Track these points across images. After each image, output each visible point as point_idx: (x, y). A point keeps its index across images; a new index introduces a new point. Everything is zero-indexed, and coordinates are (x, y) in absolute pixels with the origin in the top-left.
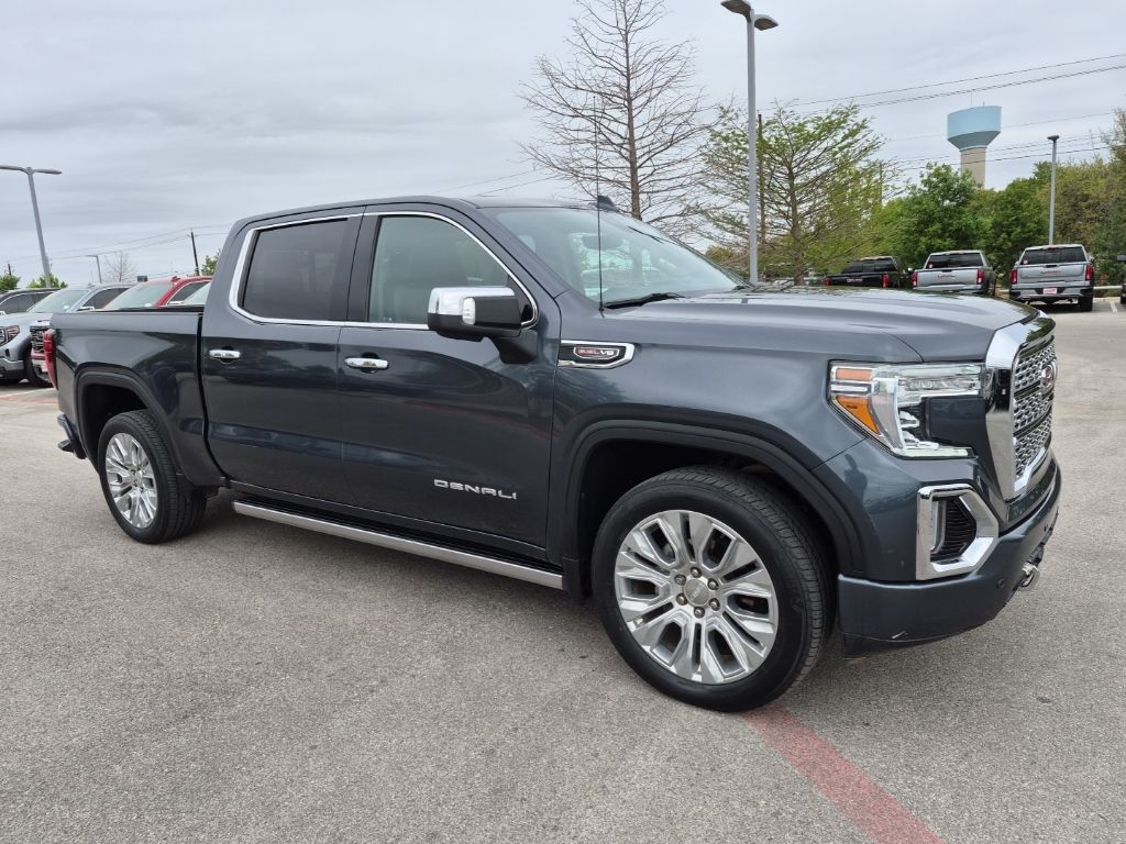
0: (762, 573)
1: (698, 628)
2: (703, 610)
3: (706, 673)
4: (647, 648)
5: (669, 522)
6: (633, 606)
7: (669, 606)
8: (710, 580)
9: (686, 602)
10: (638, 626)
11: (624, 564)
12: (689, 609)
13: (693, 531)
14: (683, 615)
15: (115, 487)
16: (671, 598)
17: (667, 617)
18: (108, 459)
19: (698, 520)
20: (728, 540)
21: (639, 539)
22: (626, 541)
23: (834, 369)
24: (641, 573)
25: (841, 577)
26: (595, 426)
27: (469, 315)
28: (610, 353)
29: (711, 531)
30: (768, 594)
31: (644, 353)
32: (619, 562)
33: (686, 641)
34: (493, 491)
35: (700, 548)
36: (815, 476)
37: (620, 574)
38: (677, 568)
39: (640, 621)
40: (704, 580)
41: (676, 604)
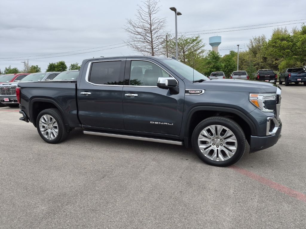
0: (234, 137)
1: (218, 150)
2: (218, 146)
3: (220, 159)
4: (205, 155)
5: (212, 128)
6: (202, 147)
7: (211, 146)
8: (220, 140)
9: (214, 145)
10: (203, 151)
11: (201, 137)
12: (215, 146)
13: (218, 129)
14: (214, 147)
15: (42, 129)
16: (211, 144)
17: (210, 148)
18: (40, 122)
19: (219, 127)
20: (226, 130)
21: (204, 132)
22: (201, 133)
23: (250, 95)
24: (204, 139)
25: (251, 136)
26: (195, 108)
27: (167, 84)
28: (199, 92)
29: (222, 129)
30: (235, 141)
31: (207, 92)
32: (199, 137)
33: (215, 153)
34: (167, 124)
35: (219, 133)
36: (247, 116)
37: (199, 140)
38: (213, 138)
39: (203, 150)
40: (219, 140)
41: (212, 145)
